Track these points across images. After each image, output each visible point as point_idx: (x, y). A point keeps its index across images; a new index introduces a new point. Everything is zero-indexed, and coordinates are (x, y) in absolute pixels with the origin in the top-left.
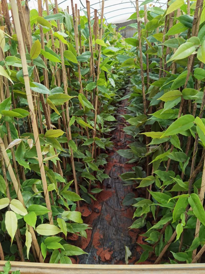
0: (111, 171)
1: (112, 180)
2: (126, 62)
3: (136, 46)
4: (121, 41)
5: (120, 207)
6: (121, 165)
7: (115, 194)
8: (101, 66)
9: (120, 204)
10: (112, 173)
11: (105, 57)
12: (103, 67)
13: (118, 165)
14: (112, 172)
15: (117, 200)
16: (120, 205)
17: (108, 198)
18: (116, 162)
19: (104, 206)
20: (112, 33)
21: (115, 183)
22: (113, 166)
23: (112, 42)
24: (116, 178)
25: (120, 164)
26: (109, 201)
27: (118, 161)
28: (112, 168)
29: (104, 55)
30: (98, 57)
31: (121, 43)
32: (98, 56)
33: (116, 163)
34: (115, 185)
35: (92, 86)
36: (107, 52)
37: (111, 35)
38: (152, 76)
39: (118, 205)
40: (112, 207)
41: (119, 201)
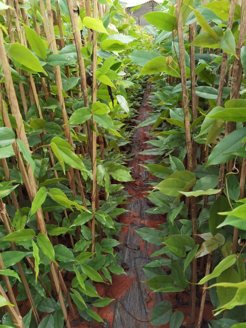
0: (127, 234)
1: (130, 253)
2: (148, 66)
3: (170, 31)
4: (134, 29)
5: (146, 312)
6: (142, 222)
7: (136, 284)
8: (99, 75)
9: (144, 305)
10: (130, 240)
11: (106, 55)
12: (102, 76)
13: (139, 223)
14: (129, 238)
15: (139, 298)
16: (145, 308)
17: (124, 294)
18: (134, 217)
19: (117, 312)
20: (121, 15)
21: (135, 258)
22: (131, 223)
23: (122, 28)
24: (137, 249)
25: (142, 220)
26: (127, 300)
27: (137, 214)
28: (130, 228)
29: (104, 51)
30: (92, 55)
31: (135, 32)
32: (91, 53)
33: (135, 219)
34: (135, 263)
35: (83, 115)
36: (110, 44)
37: (120, 17)
38: (201, 91)
39: (141, 309)
40: (132, 313)
41: (142, 298)
